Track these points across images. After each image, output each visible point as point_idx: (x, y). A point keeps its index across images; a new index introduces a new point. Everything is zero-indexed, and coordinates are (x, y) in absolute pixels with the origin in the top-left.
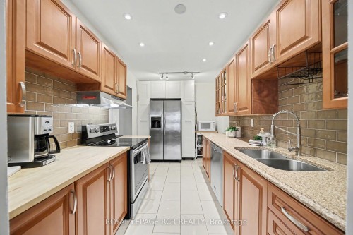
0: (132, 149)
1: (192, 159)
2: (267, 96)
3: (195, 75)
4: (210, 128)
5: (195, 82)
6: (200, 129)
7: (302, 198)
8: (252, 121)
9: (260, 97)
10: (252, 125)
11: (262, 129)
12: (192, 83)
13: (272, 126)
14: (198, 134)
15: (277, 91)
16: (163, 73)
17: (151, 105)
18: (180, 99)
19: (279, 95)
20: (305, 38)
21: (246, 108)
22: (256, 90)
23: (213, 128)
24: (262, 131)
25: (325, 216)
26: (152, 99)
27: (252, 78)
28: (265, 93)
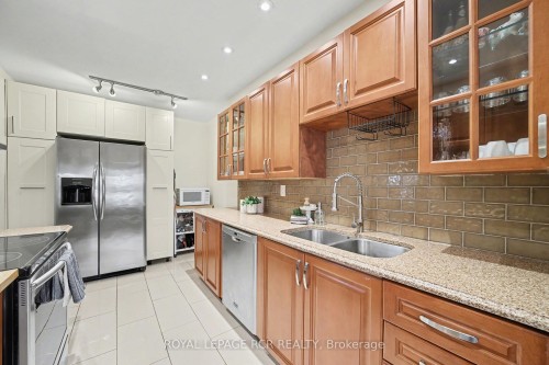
0: (25, 274)
1: (168, 260)
2: (316, 152)
3: (178, 102)
4: (199, 199)
5: (175, 116)
6: (182, 203)
7: (464, 298)
8: (283, 188)
9: (309, 152)
10: (283, 194)
11: (307, 199)
12: (168, 117)
13: (334, 195)
14: (179, 211)
15: (325, 148)
16: (101, 80)
17: (60, 148)
18: (142, 144)
19: (328, 152)
20: (394, 80)
21: (289, 168)
22: (305, 142)
23: (205, 200)
24: (307, 203)
25: (512, 316)
26: (62, 135)
27: (301, 122)
28: (314, 147)
